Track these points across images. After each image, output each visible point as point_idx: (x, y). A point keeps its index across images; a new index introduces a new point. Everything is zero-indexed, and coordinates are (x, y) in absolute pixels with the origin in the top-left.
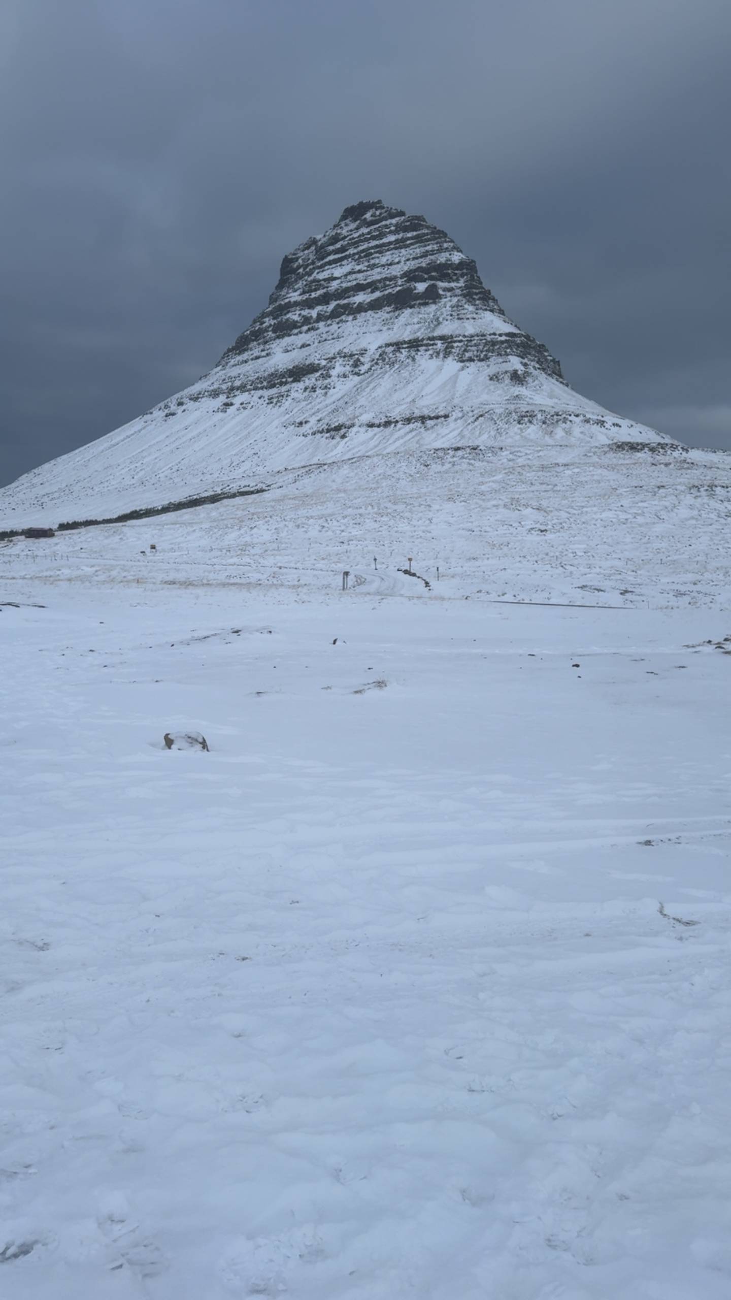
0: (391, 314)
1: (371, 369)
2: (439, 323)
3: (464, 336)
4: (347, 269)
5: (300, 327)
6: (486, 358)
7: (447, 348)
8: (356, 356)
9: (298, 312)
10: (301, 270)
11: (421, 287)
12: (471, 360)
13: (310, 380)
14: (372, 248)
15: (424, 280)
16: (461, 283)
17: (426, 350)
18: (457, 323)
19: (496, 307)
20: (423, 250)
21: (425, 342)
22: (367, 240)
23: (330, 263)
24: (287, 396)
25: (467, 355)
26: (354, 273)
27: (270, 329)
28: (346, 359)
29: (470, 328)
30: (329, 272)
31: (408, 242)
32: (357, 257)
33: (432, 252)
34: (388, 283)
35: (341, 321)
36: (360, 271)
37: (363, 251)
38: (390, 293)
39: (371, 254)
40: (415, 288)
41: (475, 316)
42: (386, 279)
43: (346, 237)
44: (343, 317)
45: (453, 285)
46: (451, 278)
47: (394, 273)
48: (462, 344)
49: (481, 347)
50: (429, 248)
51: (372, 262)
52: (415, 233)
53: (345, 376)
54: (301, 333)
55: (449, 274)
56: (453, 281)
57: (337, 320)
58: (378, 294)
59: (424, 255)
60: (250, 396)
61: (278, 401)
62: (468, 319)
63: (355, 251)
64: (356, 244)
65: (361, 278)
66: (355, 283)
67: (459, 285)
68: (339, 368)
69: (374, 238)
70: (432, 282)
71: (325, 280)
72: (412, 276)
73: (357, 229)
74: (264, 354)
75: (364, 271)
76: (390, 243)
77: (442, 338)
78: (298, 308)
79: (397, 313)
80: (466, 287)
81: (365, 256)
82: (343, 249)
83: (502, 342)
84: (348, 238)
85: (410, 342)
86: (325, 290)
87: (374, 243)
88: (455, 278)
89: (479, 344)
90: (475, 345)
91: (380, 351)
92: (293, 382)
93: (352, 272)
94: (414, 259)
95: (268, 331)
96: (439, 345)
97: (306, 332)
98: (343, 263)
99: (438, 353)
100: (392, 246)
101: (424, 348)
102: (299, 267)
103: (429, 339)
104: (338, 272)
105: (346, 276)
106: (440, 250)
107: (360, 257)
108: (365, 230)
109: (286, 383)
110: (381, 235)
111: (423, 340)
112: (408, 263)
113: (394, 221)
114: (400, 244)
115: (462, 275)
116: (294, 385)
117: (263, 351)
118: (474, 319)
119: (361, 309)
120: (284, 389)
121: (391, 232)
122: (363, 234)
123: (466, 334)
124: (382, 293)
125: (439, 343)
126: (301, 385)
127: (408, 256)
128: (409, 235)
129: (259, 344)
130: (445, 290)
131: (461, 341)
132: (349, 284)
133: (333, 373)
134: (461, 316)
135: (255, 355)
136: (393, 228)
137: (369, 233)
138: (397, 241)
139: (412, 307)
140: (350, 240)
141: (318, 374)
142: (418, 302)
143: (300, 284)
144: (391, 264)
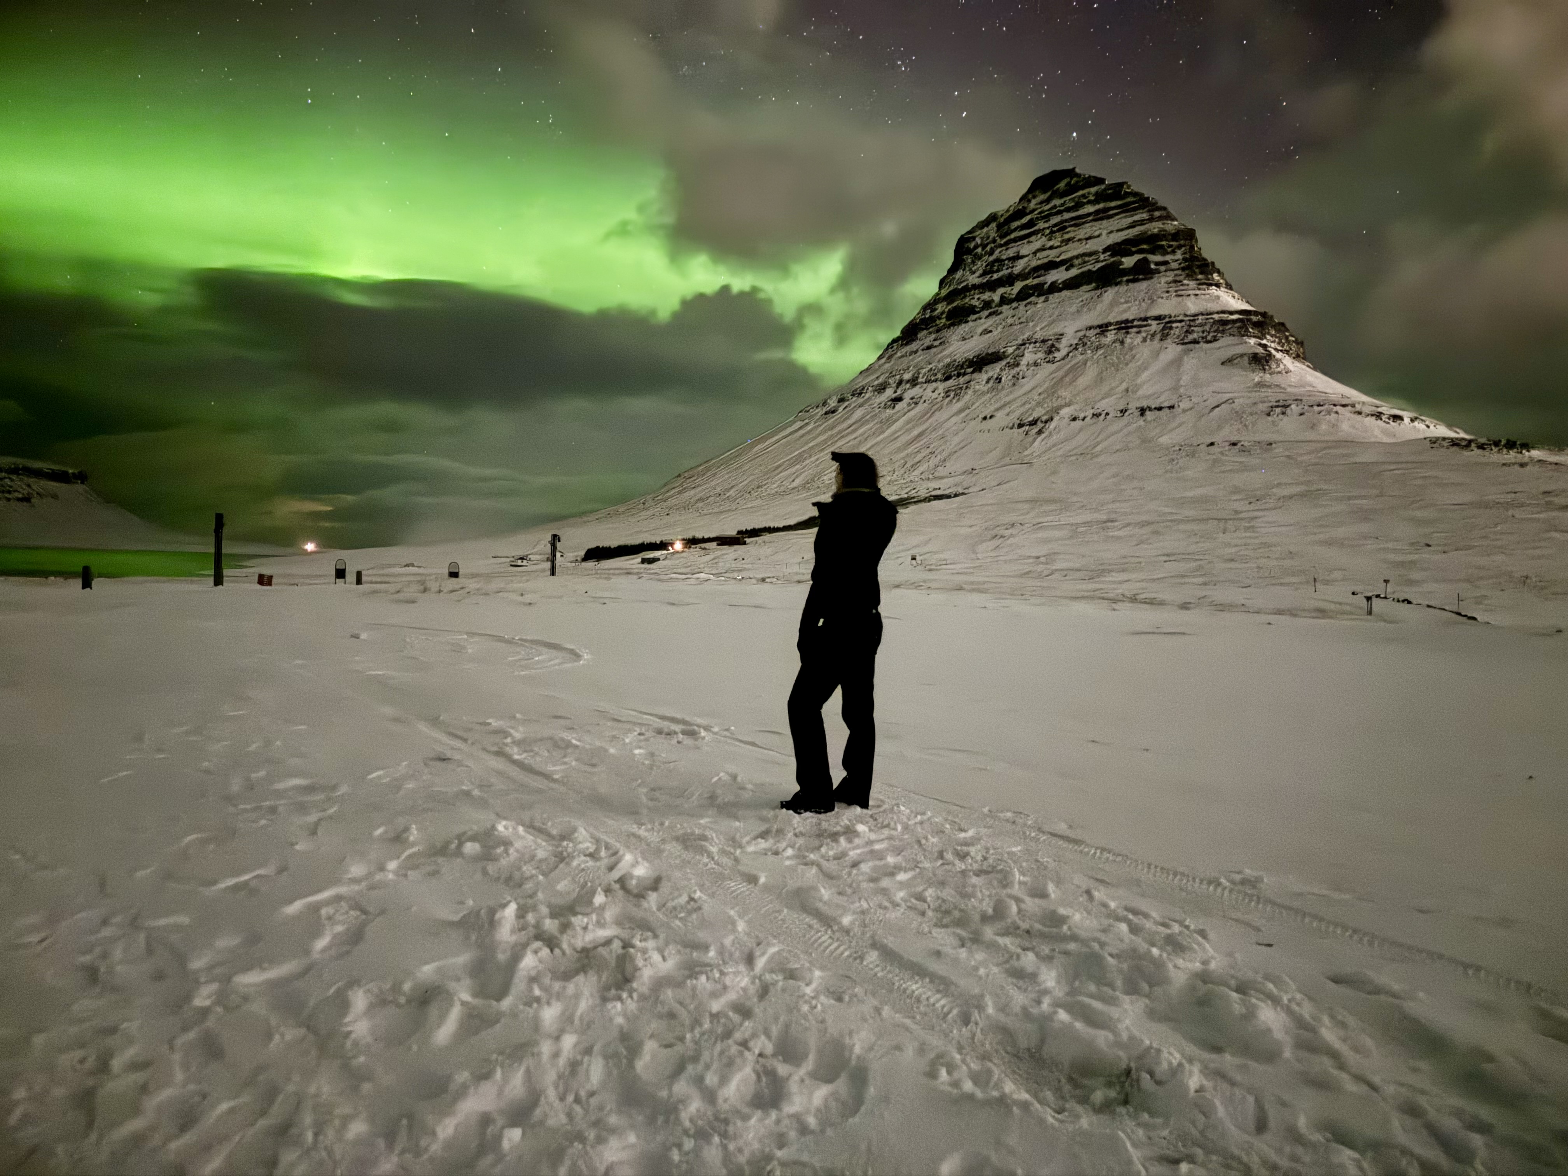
0: (1093, 293)
1: (1068, 355)
2: (1153, 301)
3: (1186, 315)
4: (1037, 245)
5: (979, 312)
6: (1215, 339)
7: (1163, 329)
8: (1050, 342)
9: (976, 297)
10: (979, 250)
11: (1128, 262)
12: (1195, 342)
13: (993, 370)
14: (1066, 221)
15: (1131, 254)
16: (1179, 255)
17: (1139, 332)
18: (1175, 300)
19: (1221, 281)
20: (1130, 220)
21: (1136, 323)
22: (1059, 212)
23: (1015, 240)
24: (967, 388)
25: (1191, 337)
26: (1045, 250)
27: (944, 316)
28: (1038, 345)
29: (1192, 306)
30: (1015, 249)
31: (1111, 212)
32: (1048, 231)
33: (1142, 222)
34: (1087, 259)
35: (1030, 303)
36: (1051, 248)
37: (1055, 225)
38: (1090, 271)
39: (1065, 227)
40: (1121, 263)
41: (1198, 292)
42: (1084, 255)
43: (1034, 210)
44: (1032, 299)
45: (1168, 258)
46: (1166, 250)
47: (1094, 248)
48: (1183, 324)
49: (1207, 328)
50: (1136, 218)
51: (1066, 236)
52: (1119, 203)
53: (1036, 364)
54: (980, 318)
55: (1163, 245)
56: (1168, 253)
57: (1025, 303)
58: (1074, 272)
59: (1132, 226)
60: (922, 390)
61: (956, 395)
62: (1189, 295)
63: (1046, 225)
64: (1047, 218)
65: (1052, 255)
66: (1046, 260)
67: (1176, 257)
68: (1029, 356)
69: (1068, 210)
70: (1141, 256)
71: (1009, 259)
72: (1118, 249)
73: (1048, 201)
74: (937, 343)
75: (1056, 248)
76: (1089, 215)
77: (1158, 318)
78: (977, 291)
79: (1099, 292)
80: (1185, 260)
81: (1058, 231)
82: (1031, 224)
83: (1234, 321)
84: (1036, 212)
85: (1117, 323)
86: (1009, 271)
87: (1067, 216)
88: (1170, 250)
89: (1205, 324)
90: (1201, 325)
91: (1081, 334)
92: (973, 372)
93: (1042, 249)
94: (1118, 231)
95: (940, 319)
96: (1154, 326)
97: (987, 317)
98: (1031, 239)
99: (1153, 335)
100: (1091, 218)
101: (1135, 330)
102: (976, 247)
103: (1141, 319)
104: (1026, 249)
105: (1035, 253)
106: (1151, 220)
107: (1052, 232)
108: (1057, 202)
109: (965, 374)
110: (1078, 205)
111: (1133, 320)
112: (1111, 235)
113: (1093, 190)
114: (1101, 216)
115: (1180, 247)
116: (975, 375)
117: (935, 340)
118: (1196, 295)
119: (1054, 288)
120: (962, 380)
121: (1090, 202)
122: (1055, 207)
123: (1188, 313)
124: (1080, 271)
125: (1154, 323)
126: (984, 376)
127: (1111, 229)
128: (1113, 204)
129: (930, 333)
130: (1157, 264)
131: (1181, 321)
132: (1039, 262)
133: (1024, 362)
134: (1180, 293)
135: (926, 345)
136: (1092, 198)
137: (1062, 205)
138: (1097, 212)
139: (1117, 284)
140: (1040, 213)
141: (1004, 363)
142: (1125, 279)
143: (980, 265)
144: (1090, 238)
